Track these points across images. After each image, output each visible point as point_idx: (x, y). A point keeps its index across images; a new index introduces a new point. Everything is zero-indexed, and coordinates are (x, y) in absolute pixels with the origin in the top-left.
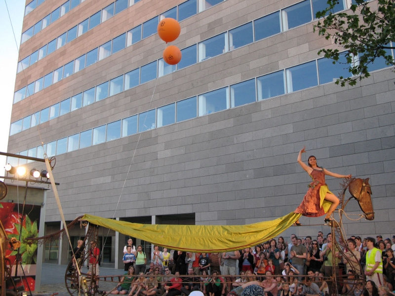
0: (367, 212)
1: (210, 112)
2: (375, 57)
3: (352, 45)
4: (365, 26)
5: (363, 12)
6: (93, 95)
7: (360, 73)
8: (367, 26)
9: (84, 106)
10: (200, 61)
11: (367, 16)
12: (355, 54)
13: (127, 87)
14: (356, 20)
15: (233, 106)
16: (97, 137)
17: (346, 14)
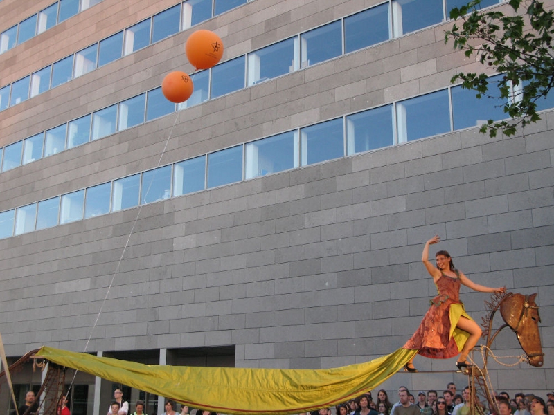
0: (530, 353)
1: (264, 172)
2: (550, 87)
3: (511, 67)
4: (533, 36)
5: (531, 11)
6: (63, 137)
7: (524, 115)
8: (538, 35)
9: (46, 155)
10: (250, 84)
11: (537, 17)
12: (515, 83)
13: (123, 125)
14: (519, 23)
15: (305, 164)
16: (68, 211)
17: (501, 15)
